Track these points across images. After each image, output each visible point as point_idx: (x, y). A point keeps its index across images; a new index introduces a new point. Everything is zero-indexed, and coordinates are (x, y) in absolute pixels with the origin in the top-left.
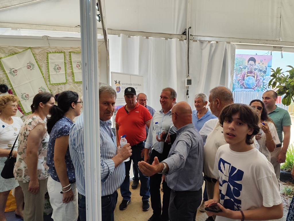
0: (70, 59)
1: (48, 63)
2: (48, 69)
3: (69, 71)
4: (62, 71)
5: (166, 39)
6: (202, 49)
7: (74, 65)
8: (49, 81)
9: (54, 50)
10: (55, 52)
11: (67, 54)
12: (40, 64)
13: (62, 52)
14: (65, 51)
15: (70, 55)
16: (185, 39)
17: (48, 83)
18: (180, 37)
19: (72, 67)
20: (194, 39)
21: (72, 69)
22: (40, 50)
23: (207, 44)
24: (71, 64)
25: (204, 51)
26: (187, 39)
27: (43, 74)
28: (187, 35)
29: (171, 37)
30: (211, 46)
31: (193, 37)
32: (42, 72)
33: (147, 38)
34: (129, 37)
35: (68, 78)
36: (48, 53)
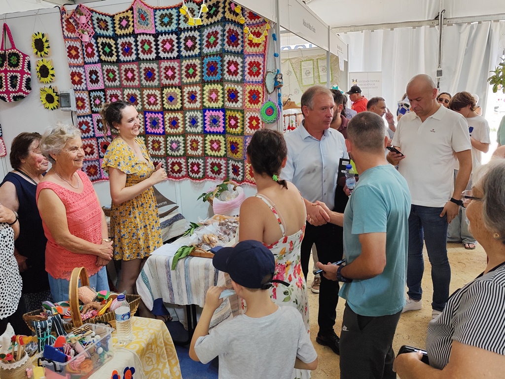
0: (318, 65)
1: (301, 69)
2: (301, 74)
3: (316, 74)
4: (311, 75)
5: (414, 28)
6: (460, 33)
7: (320, 69)
8: (302, 83)
9: (305, 59)
10: (307, 60)
11: (315, 60)
12: (295, 71)
13: (311, 60)
14: (313, 58)
15: (317, 61)
16: (436, 25)
17: (301, 85)
18: (430, 23)
19: (318, 71)
20: (449, 23)
21: (319, 73)
22: (296, 59)
23: (467, 26)
24: (318, 69)
25: (462, 35)
26: (440, 25)
27: (297, 79)
28: (440, 20)
29: (420, 24)
30: (472, 28)
31: (448, 20)
32: (296, 77)
33: (392, 29)
34: (373, 31)
35: (316, 80)
36: (301, 62)
